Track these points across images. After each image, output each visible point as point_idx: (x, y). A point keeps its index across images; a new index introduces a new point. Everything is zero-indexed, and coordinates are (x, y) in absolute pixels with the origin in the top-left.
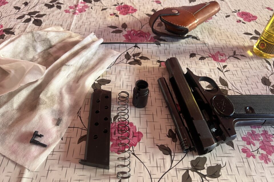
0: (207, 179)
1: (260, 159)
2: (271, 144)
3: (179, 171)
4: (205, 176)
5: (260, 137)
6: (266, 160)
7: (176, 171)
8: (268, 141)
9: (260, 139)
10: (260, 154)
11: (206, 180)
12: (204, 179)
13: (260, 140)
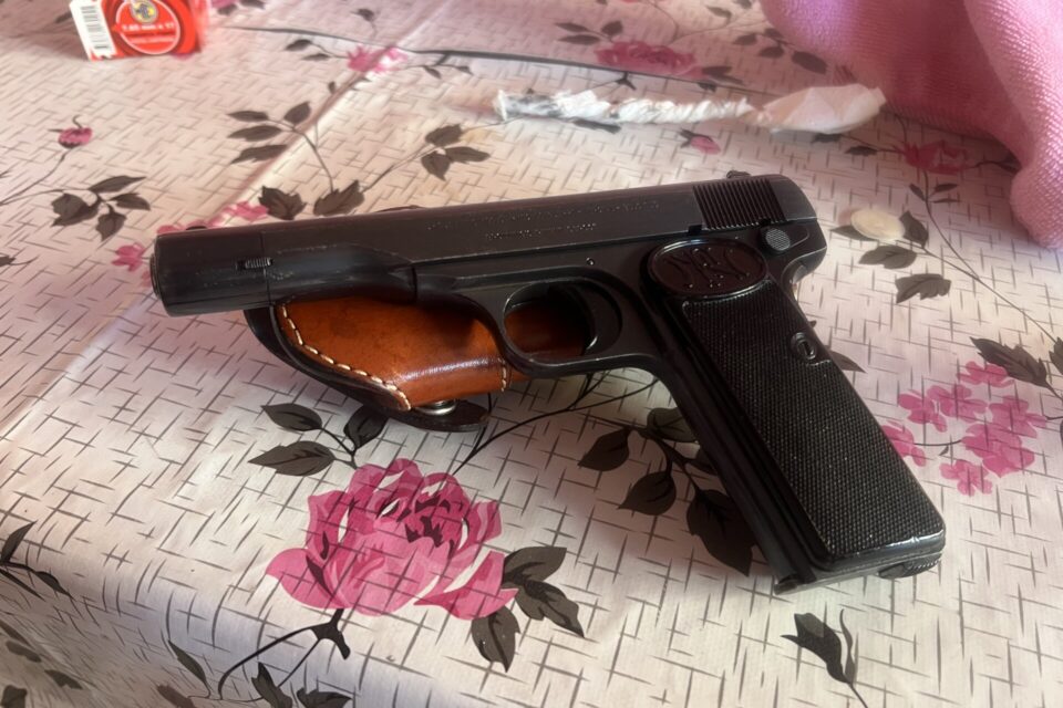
0: (689, 472)
1: (944, 475)
2: (1020, 443)
3: (595, 423)
4: (682, 461)
5: (983, 412)
6: (969, 483)
7: (586, 420)
8: (1011, 432)
9: (978, 416)
10: (952, 458)
11: (684, 471)
12: (675, 466)
13: (975, 419)
